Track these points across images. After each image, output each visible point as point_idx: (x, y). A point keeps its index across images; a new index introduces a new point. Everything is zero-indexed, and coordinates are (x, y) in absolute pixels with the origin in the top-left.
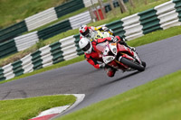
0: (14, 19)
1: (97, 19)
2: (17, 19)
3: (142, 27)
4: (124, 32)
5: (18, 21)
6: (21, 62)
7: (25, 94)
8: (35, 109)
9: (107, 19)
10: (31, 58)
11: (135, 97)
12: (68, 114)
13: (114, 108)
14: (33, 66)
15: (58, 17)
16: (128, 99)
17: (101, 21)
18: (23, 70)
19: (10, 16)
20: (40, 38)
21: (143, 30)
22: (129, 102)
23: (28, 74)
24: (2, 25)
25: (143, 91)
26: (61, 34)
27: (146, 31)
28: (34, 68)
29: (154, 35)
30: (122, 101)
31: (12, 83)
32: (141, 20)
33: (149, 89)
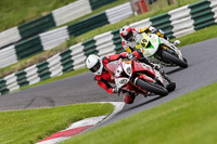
0: (39, 12)
1: (139, 12)
2: (43, 11)
3: (193, 22)
4: (172, 27)
5: (44, 14)
6: (48, 63)
7: (52, 101)
8: (65, 121)
9: (152, 12)
10: (60, 58)
11: (185, 106)
12: (104, 126)
13: (159, 119)
14: (62, 68)
15: (93, 9)
16: (176, 109)
17: (144, 14)
18: (50, 73)
19: (35, 8)
20: (70, 34)
21: (195, 25)
22: (178, 111)
23: (56, 78)
24: (25, 18)
25: (194, 99)
26: (96, 30)
27: (197, 27)
28: (64, 71)
29: (207, 31)
30: (169, 111)
31: (36, 88)
32: (192, 14)
33: (202, 96)
